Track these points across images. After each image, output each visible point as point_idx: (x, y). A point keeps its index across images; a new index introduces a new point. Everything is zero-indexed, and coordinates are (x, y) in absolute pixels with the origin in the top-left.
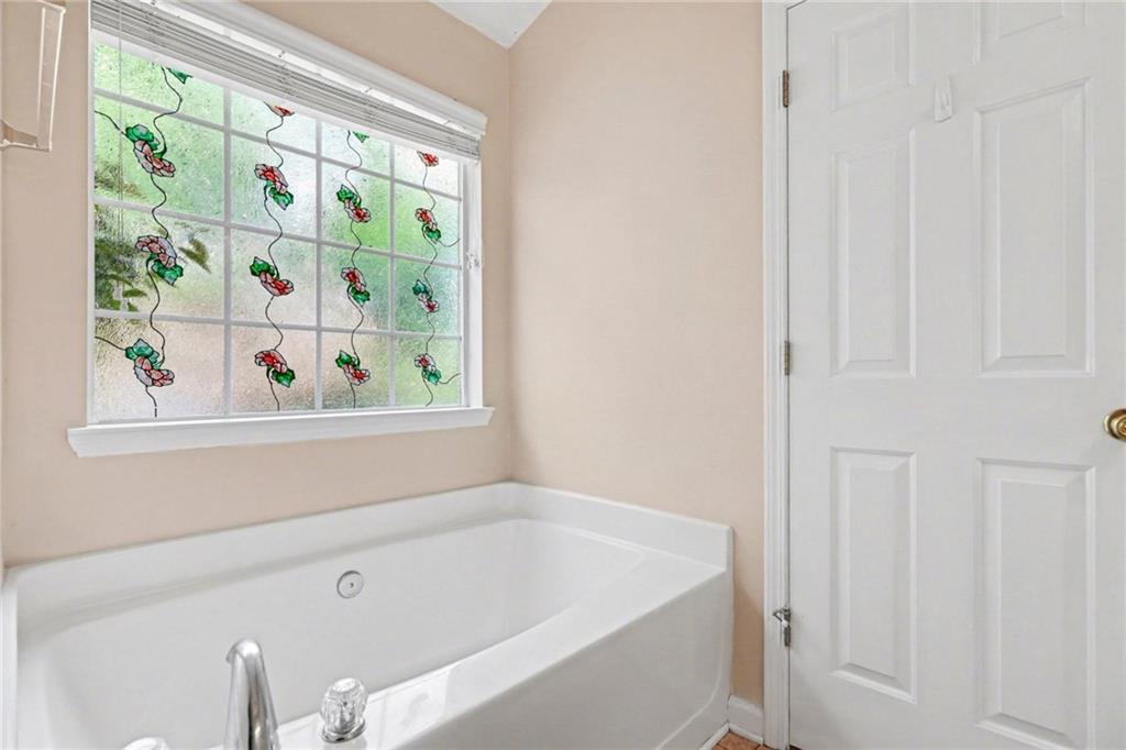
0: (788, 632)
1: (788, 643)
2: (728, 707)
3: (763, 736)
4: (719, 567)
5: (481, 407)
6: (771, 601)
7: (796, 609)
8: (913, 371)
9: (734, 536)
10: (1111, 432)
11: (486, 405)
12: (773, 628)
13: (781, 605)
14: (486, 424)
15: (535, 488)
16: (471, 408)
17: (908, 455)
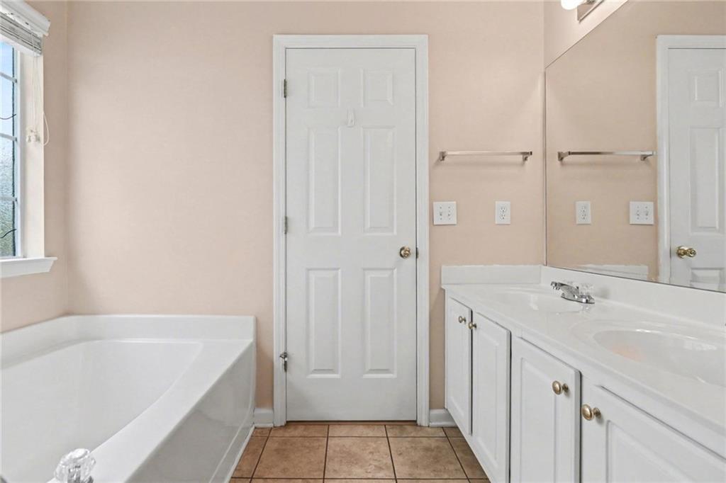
0: (286, 364)
1: (286, 370)
2: (254, 416)
3: (273, 423)
4: (250, 340)
5: (42, 257)
6: (277, 351)
7: (290, 351)
8: (340, 232)
9: (257, 321)
10: (401, 255)
11: (47, 255)
12: (279, 363)
13: (282, 352)
14: (48, 271)
15: (97, 316)
16: (27, 259)
17: (338, 269)
